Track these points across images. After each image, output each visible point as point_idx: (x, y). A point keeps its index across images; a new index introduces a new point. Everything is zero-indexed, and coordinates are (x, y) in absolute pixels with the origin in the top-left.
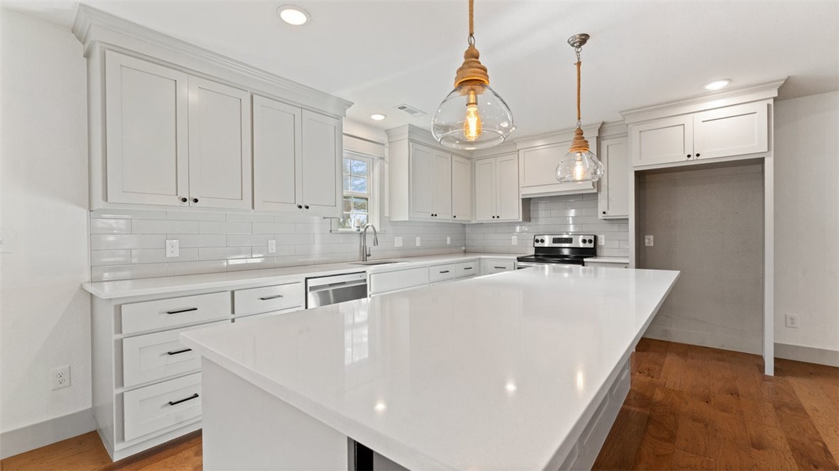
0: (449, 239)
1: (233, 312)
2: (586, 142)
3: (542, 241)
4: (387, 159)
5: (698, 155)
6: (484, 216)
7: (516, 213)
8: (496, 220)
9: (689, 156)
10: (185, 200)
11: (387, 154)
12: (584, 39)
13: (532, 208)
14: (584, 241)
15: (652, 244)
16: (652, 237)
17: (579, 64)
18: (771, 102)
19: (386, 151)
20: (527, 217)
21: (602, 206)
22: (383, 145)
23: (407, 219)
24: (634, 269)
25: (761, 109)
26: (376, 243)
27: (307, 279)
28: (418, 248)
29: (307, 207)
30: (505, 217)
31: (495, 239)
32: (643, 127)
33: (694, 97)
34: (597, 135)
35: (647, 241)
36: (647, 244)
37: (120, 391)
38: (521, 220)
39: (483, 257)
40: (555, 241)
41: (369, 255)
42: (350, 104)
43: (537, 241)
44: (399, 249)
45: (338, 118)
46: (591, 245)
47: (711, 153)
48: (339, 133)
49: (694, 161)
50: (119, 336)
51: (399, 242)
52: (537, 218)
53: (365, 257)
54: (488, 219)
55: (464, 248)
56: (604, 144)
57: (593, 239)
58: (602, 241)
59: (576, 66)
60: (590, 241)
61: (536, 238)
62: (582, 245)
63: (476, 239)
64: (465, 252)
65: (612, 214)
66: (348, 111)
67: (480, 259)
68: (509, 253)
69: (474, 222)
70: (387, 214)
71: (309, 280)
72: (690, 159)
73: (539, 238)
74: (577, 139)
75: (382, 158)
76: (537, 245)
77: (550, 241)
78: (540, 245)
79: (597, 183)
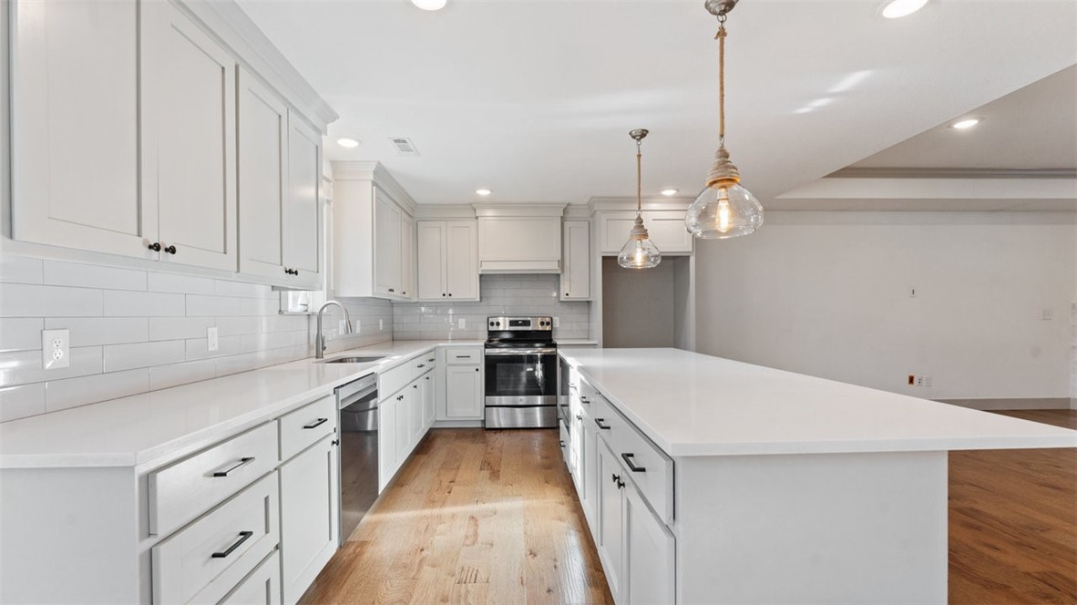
0: (381, 321)
1: (279, 457)
3: (498, 324)
6: (431, 292)
7: (474, 294)
8: (447, 299)
10: (156, 248)
11: (332, 196)
14: (542, 323)
17: (639, 156)
20: (484, 296)
21: (565, 288)
23: (371, 296)
24: (602, 349)
30: (458, 295)
32: (611, 216)
34: (562, 214)
38: (477, 299)
39: (441, 344)
40: (513, 323)
41: (324, 349)
43: (492, 324)
46: (548, 328)
52: (489, 298)
54: (434, 297)
56: (567, 224)
57: (549, 320)
58: (557, 323)
60: (548, 324)
61: (491, 320)
62: (540, 328)
64: (393, 339)
65: (574, 296)
69: (418, 300)
73: (495, 320)
76: (491, 328)
77: (508, 323)
78: (494, 328)
79: (562, 263)
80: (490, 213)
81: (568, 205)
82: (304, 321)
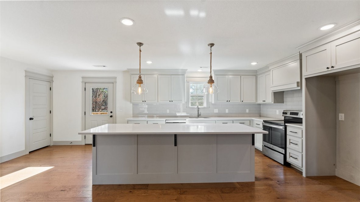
5: (333, 67)
10: (143, 101)
13: (284, 97)
15: (344, 119)
16: (343, 115)
27: (166, 120)
28: (227, 113)
35: (340, 117)
36: (340, 119)
41: (200, 115)
42: (186, 70)
44: (216, 113)
45: (183, 75)
49: (331, 71)
53: (198, 115)
63: (264, 110)
64: (260, 116)
67: (252, 120)
68: (275, 118)
72: (329, 69)
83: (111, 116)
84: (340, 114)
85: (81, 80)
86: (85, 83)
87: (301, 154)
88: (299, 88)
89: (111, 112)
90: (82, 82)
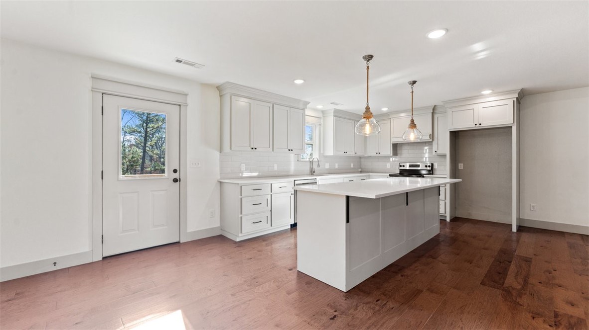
0: (352, 165)
1: (271, 192)
2: (415, 125)
3: (404, 166)
4: (322, 125)
5: (480, 124)
6: (372, 153)
7: (389, 151)
8: (378, 155)
9: (476, 125)
10: (252, 148)
11: (322, 122)
12: (414, 82)
13: (398, 149)
14: (426, 166)
15: (462, 168)
16: (462, 164)
17: (412, 92)
18: (515, 99)
19: (322, 121)
20: (395, 153)
21: (435, 148)
22: (320, 118)
23: (333, 155)
25: (510, 102)
26: (319, 166)
27: (295, 180)
29: (292, 150)
30: (383, 153)
31: (378, 165)
32: (454, 110)
33: (477, 96)
34: (432, 111)
35: (459, 166)
36: (460, 168)
37: (241, 216)
38: (392, 155)
39: (371, 174)
40: (410, 166)
41: (314, 172)
42: (308, 103)
43: (401, 166)
44: (328, 169)
45: (303, 110)
46: (430, 169)
47: (486, 123)
48: (304, 115)
49: (478, 127)
50: (241, 197)
51: (327, 166)
52: (401, 154)
53: (312, 172)
54: (373, 154)
55: (360, 170)
56: (436, 116)
57: (431, 165)
58: (436, 166)
59: (411, 94)
60: (429, 166)
61: (400, 164)
62: (425, 168)
63: (367, 164)
64: (361, 172)
65: (439, 152)
66: (308, 106)
67: (369, 175)
68: (385, 173)
69: (366, 156)
70: (322, 152)
71: (296, 181)
72: (477, 126)
73: (402, 165)
74: (411, 123)
75: (320, 125)
76: (401, 168)
77: (408, 166)
78: (402, 168)
79: (432, 136)
80: (403, 115)
81: (435, 106)
82: (309, 163)
83: (175, 180)
84: (460, 164)
85: (89, 83)
86: (103, 94)
87: (444, 202)
88: (431, 140)
89: (175, 171)
90: (93, 90)
